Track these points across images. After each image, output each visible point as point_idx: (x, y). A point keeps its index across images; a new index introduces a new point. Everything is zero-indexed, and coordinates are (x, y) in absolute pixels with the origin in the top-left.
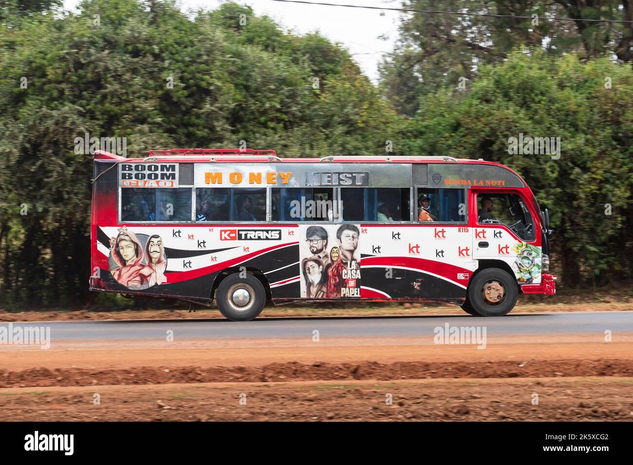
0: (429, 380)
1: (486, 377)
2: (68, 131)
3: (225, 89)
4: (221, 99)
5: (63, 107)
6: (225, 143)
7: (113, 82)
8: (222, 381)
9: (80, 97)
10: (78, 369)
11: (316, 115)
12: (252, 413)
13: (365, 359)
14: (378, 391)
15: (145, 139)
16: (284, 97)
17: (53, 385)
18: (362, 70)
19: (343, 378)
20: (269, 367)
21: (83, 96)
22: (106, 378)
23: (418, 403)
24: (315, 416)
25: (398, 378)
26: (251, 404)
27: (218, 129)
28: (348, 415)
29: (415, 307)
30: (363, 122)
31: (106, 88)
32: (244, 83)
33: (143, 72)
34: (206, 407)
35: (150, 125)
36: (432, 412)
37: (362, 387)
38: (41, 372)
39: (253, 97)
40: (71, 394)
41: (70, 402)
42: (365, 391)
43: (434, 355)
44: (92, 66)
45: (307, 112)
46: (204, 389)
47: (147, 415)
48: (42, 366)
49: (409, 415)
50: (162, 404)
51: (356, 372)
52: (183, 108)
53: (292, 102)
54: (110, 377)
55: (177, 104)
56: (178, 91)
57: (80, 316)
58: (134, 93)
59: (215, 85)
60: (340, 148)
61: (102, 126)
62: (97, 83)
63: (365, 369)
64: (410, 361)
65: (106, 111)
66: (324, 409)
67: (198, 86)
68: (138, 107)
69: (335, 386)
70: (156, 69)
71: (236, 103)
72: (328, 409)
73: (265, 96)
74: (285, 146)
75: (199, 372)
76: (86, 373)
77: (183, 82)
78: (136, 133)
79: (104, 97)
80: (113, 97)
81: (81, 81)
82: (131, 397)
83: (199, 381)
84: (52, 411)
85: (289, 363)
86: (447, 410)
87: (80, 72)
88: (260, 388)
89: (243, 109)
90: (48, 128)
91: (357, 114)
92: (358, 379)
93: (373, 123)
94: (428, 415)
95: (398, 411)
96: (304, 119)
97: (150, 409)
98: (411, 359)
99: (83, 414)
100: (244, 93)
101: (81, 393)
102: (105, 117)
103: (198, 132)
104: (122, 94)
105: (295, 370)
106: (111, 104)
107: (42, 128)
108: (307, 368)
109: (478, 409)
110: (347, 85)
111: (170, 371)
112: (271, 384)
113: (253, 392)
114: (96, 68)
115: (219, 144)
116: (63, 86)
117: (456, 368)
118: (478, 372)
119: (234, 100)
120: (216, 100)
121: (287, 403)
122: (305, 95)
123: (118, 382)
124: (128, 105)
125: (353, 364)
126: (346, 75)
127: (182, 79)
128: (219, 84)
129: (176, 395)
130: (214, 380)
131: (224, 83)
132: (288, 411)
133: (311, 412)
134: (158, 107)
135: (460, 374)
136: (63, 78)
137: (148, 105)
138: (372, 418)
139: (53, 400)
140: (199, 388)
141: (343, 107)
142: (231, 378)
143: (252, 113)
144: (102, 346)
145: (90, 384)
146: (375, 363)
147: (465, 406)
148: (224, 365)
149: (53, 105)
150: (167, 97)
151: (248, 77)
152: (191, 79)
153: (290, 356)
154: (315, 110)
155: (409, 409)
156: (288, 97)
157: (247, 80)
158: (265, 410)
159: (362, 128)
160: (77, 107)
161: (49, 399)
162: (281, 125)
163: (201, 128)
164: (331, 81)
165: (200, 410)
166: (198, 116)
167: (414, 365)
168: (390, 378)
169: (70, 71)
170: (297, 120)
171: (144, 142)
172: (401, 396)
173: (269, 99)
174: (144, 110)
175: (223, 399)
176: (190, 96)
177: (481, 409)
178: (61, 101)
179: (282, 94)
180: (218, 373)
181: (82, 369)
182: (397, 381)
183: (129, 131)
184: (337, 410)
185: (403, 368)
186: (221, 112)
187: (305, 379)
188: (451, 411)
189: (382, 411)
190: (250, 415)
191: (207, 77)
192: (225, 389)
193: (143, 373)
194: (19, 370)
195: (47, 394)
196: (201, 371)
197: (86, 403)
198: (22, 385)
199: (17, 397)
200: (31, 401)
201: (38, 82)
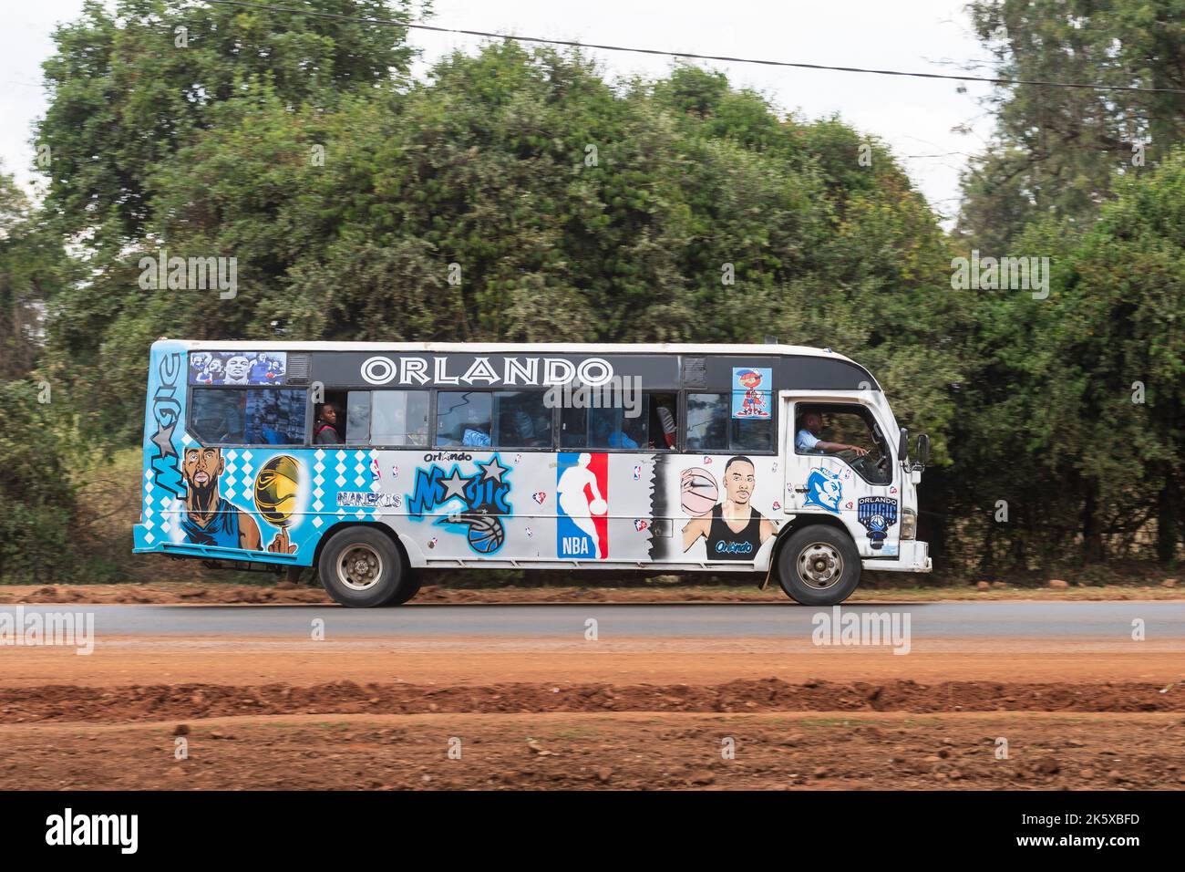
0: (1003, 714)
1: (1101, 710)
2: (408, 283)
3: (674, 213)
4: (669, 229)
5: (402, 242)
6: (674, 304)
7: (484, 200)
8: (649, 709)
9: (429, 225)
10: (406, 685)
11: (831, 259)
12: (687, 765)
13: (892, 676)
14: (908, 731)
15: (536, 297)
16: (776, 228)
17: (363, 711)
18: (912, 182)
19: (853, 708)
20: (729, 687)
21: (435, 223)
22: (452, 702)
23: (973, 753)
24: (794, 772)
25: (949, 710)
26: (689, 750)
27: (663, 281)
28: (850, 772)
29: (998, 588)
30: (912, 271)
31: (474, 210)
32: (710, 203)
33: (536, 184)
34: (611, 753)
35: (546, 274)
36: (995, 769)
37: (882, 724)
38: (344, 689)
39: (724, 227)
40: (386, 726)
41: (383, 741)
42: (884, 731)
43: (1012, 671)
44: (450, 173)
45: (816, 253)
46: (612, 722)
48: (346, 679)
49: (956, 773)
50: (537, 747)
51: (875, 697)
52: (604, 246)
53: (790, 236)
54: (460, 700)
55: (594, 238)
56: (592, 217)
57: (428, 596)
58: (520, 219)
59: (659, 206)
60: (871, 316)
61: (464, 274)
62: (459, 203)
63: (893, 693)
64: (973, 680)
65: (473, 249)
66: (811, 760)
67: (629, 208)
68: (526, 242)
69: (836, 720)
70: (558, 179)
71: (697, 237)
72: (818, 760)
73: (744, 226)
74: (777, 311)
75: (609, 694)
76: (420, 693)
77: (603, 201)
78: (522, 287)
79: (471, 225)
80: (484, 225)
81: (430, 199)
82: (486, 735)
83: (609, 708)
84: (353, 756)
85: (764, 680)
86: (1021, 765)
87: (431, 182)
88: (708, 723)
89: (705, 247)
90: (375, 278)
91: (903, 258)
92: (881, 710)
93: (927, 273)
94: (988, 773)
95: (936, 766)
96: (809, 265)
97: (515, 755)
98: (972, 678)
99: (404, 761)
100: (708, 220)
101: (404, 726)
102: (472, 258)
103: (627, 286)
104: (500, 221)
105: (772, 693)
106: (482, 237)
107: (366, 277)
108: (794, 691)
109: (1076, 765)
110: (886, 208)
111: (562, 691)
112: (728, 715)
113: (694, 728)
114: (456, 176)
115: (663, 307)
116: (402, 206)
117: (1049, 694)
118: (1087, 701)
119: (690, 231)
120: (661, 231)
121: (748, 749)
122: (812, 225)
123: (469, 708)
124: (510, 239)
125: (873, 684)
126: (884, 190)
127: (601, 196)
128: (665, 204)
129: (563, 733)
130: (635, 708)
131: (672, 202)
132: (749, 764)
133: (788, 765)
134: (561, 244)
135: (1056, 703)
136: (402, 193)
137: (544, 240)
138: (892, 778)
139: (353, 738)
140: (604, 720)
141: (878, 245)
142: (663, 705)
143: (722, 254)
144: (452, 647)
145: (420, 710)
146: (911, 683)
147: (1053, 759)
148: (652, 682)
149: (384, 239)
150: (575, 227)
151: (716, 194)
152: (618, 195)
153: (766, 669)
154: (830, 250)
155: (956, 763)
156: (782, 228)
157: (714, 199)
158: (710, 761)
159: (907, 282)
160: (424, 242)
161: (349, 735)
162: (771, 275)
163: (633, 278)
164: (856, 201)
165: (599, 759)
166: (629, 259)
167: (977, 688)
168: (935, 709)
169: (413, 181)
170: (798, 268)
171: (535, 302)
172: (947, 740)
173: (749, 230)
174: (536, 248)
175: (641, 741)
176: (617, 224)
177: (1080, 764)
178: (398, 232)
179: (773, 222)
180: (642, 696)
181: (414, 685)
182: (942, 715)
183: (510, 282)
184: (832, 762)
185: (959, 693)
186: (667, 252)
187: (790, 708)
188: (1028, 769)
189: (911, 766)
190: (685, 769)
191: (644, 193)
192: (647, 723)
193: (516, 693)
194: (308, 685)
195: (347, 727)
196: (613, 691)
197: (412, 742)
198: (312, 710)
199: (297, 730)
200: (321, 738)
201: (360, 200)
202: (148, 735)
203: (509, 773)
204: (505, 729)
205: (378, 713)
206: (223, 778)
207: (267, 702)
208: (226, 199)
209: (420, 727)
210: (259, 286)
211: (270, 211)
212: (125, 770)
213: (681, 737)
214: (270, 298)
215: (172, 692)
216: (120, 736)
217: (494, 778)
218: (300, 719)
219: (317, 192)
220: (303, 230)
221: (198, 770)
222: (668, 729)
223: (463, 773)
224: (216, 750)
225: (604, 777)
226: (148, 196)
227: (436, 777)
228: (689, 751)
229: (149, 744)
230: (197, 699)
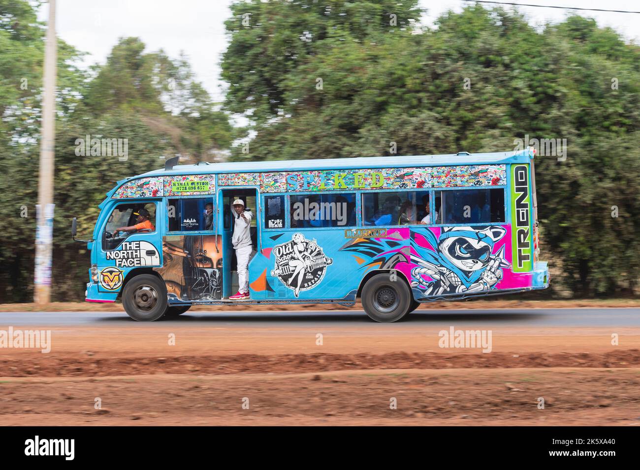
2: (426, 136)
3: (570, 96)
4: (568, 104)
5: (421, 114)
8: (567, 366)
9: (436, 104)
10: (435, 353)
15: (495, 143)
16: (626, 103)
17: (412, 367)
20: (612, 354)
21: (439, 103)
22: (459, 362)
27: (564, 133)
31: (459, 96)
32: (587, 89)
33: (494, 81)
34: (552, 390)
35: (500, 130)
38: (400, 356)
39: (598, 102)
40: (426, 376)
44: (448, 76)
46: (550, 373)
47: (498, 396)
48: (402, 350)
50: (511, 386)
52: (532, 114)
53: (634, 107)
54: (463, 361)
55: (525, 110)
56: (526, 98)
58: (486, 100)
59: (561, 92)
61: (456, 131)
62: (452, 92)
65: (460, 117)
67: (545, 93)
68: (490, 113)
70: (505, 78)
71: (582, 109)
73: (609, 102)
74: (628, 148)
75: (546, 358)
76: (442, 357)
77: (530, 90)
78: (487, 138)
79: (459, 104)
80: (466, 104)
81: (437, 90)
82: (482, 380)
84: (411, 391)
85: (630, 350)
87: (438, 82)
88: (603, 373)
89: (588, 114)
90: (407, 134)
97: (500, 391)
99: (439, 394)
100: (589, 99)
101: (436, 376)
102: (460, 123)
104: (475, 101)
105: (636, 357)
106: (466, 110)
107: (402, 134)
111: (520, 356)
112: (613, 369)
113: (597, 375)
114: (451, 77)
116: (421, 95)
119: (579, 106)
120: (563, 105)
123: (470, 366)
124: (481, 112)
127: (530, 87)
128: (564, 90)
129: (524, 379)
130: (560, 365)
131: (569, 90)
132: (629, 395)
134: (509, 114)
136: (421, 87)
137: (498, 111)
139: (410, 382)
140: (545, 372)
142: (575, 364)
143: (596, 118)
145: (444, 367)
148: (569, 351)
149: (412, 113)
150: (516, 104)
151: (592, 84)
152: (539, 87)
153: (631, 344)
156: (630, 103)
157: (592, 88)
158: (607, 394)
160: (433, 114)
161: (408, 380)
162: (624, 129)
163: (548, 132)
165: (547, 393)
166: (546, 121)
169: (427, 81)
173: (612, 105)
174: (496, 117)
176: (539, 102)
178: (420, 109)
179: (625, 99)
180: (563, 359)
181: (438, 354)
183: (481, 135)
186: (567, 117)
191: (553, 85)
192: (568, 373)
193: (495, 357)
194: (381, 353)
195: (404, 376)
196: (549, 357)
197: (442, 384)
198: (383, 367)
199: (378, 378)
200: (392, 382)
201: (399, 91)
202: (299, 380)
203: (497, 400)
204: (493, 377)
205: (421, 369)
206: (341, 404)
207: (361, 363)
208: (326, 93)
209: (446, 376)
210: (344, 140)
211: (349, 98)
212: (289, 399)
213: (589, 381)
214: (350, 146)
215: (307, 358)
216: (283, 381)
217: (489, 403)
218: (377, 372)
219: (375, 89)
220: (368, 109)
221: (327, 399)
222: (581, 377)
223: (472, 401)
224: (337, 388)
225: (549, 403)
226: (282, 92)
227: (458, 403)
228: (594, 389)
229: (300, 385)
230: (322, 361)
